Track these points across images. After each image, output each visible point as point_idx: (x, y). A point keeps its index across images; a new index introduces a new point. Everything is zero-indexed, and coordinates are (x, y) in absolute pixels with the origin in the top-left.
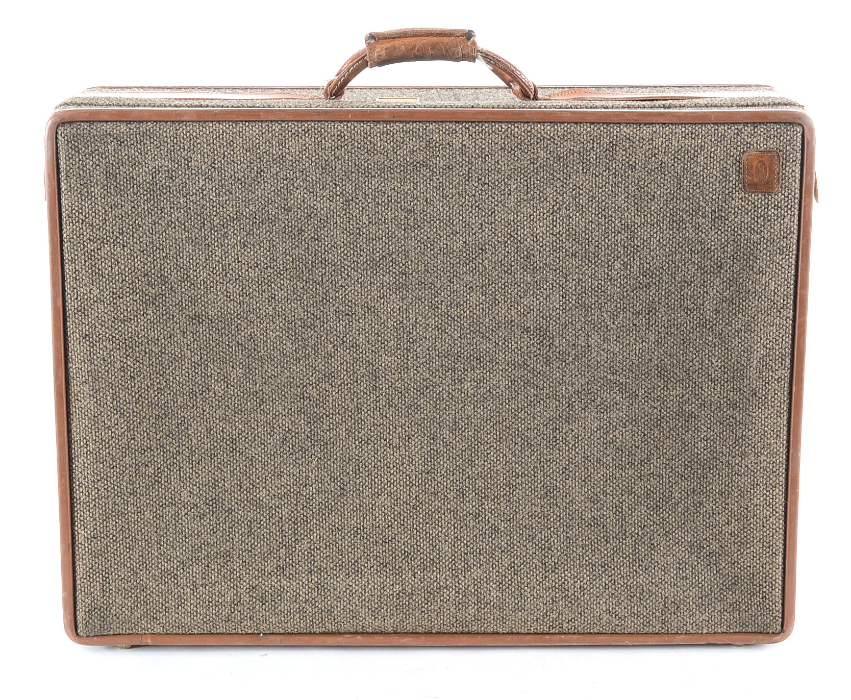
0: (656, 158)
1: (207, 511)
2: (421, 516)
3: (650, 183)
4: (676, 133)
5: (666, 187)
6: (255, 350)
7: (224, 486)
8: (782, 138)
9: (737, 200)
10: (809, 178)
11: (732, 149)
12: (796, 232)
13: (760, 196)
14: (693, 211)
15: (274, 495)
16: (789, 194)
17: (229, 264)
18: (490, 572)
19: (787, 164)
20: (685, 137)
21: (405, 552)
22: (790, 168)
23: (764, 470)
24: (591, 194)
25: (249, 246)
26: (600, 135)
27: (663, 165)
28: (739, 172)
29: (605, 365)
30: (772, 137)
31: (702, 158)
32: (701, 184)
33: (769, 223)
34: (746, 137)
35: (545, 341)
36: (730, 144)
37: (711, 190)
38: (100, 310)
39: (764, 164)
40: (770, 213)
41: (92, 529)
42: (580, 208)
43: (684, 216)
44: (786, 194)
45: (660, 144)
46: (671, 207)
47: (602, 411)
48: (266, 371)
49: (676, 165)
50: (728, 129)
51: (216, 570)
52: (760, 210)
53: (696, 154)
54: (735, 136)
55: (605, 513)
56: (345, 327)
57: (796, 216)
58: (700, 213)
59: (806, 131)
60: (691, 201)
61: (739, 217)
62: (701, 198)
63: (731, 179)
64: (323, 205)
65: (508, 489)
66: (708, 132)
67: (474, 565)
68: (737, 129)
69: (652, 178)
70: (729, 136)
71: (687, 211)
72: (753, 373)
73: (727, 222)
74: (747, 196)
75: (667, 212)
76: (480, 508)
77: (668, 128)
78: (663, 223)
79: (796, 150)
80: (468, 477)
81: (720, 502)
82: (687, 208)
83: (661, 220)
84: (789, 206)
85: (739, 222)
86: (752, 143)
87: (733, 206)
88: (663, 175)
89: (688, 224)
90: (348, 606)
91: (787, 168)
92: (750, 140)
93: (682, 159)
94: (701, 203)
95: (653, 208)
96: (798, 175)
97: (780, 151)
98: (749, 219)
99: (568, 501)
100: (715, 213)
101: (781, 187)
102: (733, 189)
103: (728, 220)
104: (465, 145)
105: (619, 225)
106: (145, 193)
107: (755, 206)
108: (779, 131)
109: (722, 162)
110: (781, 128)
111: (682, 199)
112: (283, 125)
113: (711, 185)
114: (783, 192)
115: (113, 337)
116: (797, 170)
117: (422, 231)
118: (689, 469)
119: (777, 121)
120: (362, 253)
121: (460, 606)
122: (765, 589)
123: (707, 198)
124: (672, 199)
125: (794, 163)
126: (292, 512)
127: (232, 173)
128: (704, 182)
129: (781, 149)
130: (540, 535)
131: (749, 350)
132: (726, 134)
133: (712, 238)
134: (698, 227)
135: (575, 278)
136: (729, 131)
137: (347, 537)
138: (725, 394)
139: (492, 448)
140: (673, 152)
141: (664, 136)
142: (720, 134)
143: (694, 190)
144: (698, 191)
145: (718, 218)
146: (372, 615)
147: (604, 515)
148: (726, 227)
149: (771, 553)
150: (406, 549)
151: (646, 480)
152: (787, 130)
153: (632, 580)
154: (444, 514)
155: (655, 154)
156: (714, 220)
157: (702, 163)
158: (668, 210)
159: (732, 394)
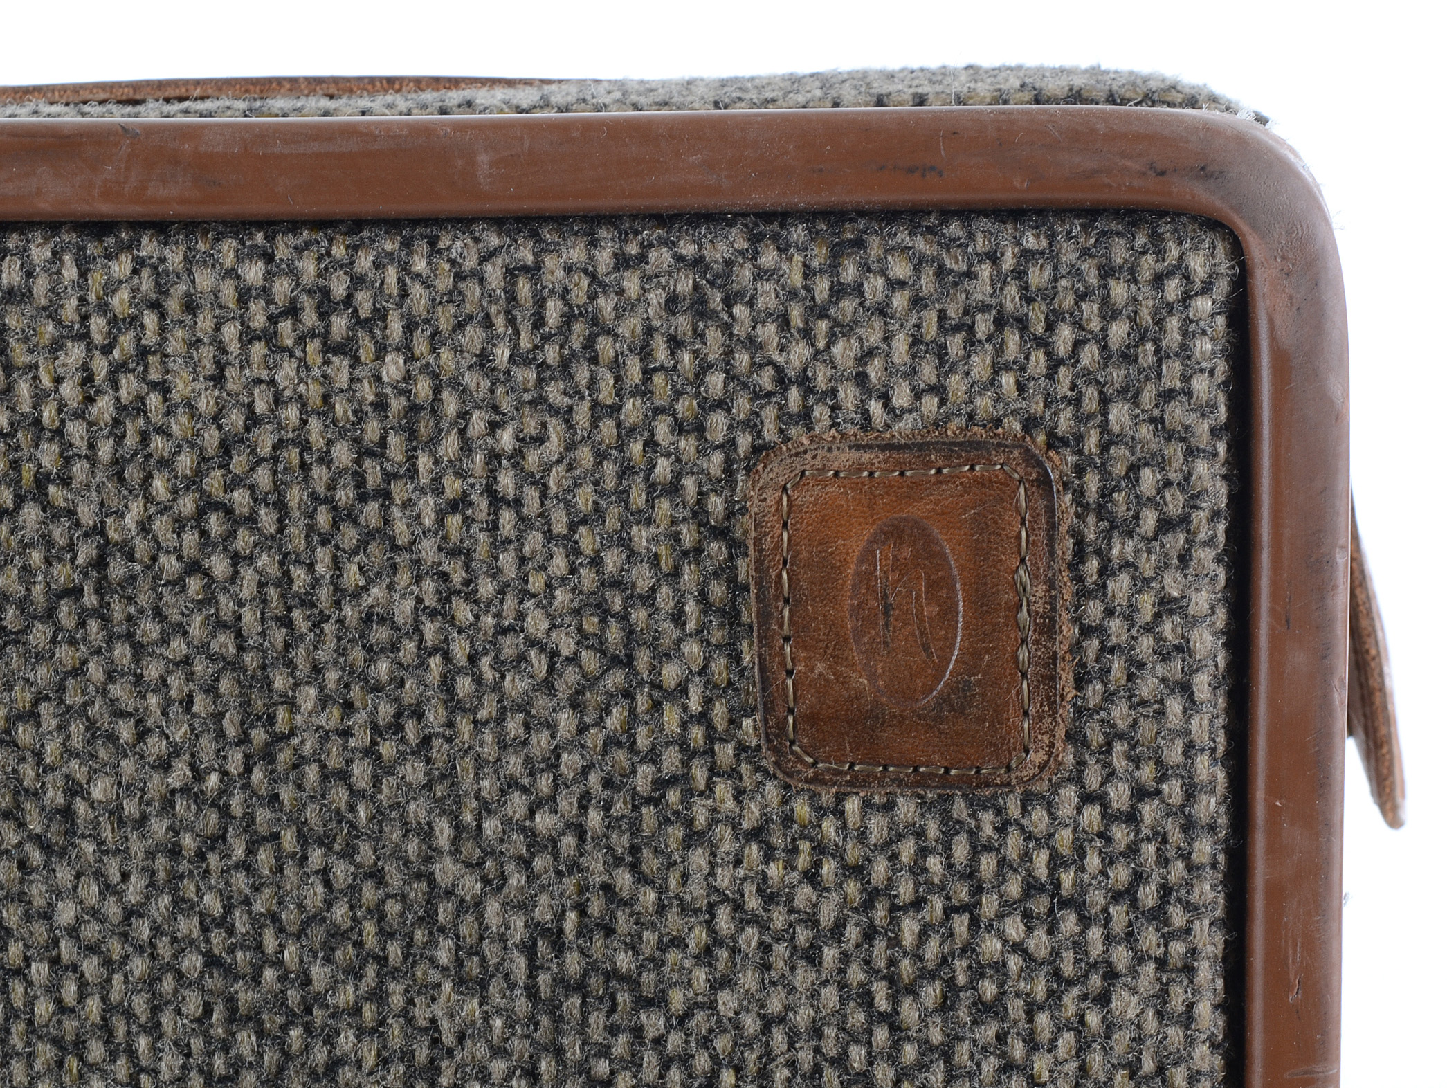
0: (52, 513)
3: (32, 716)
4: (190, 306)
5: (155, 746)
8: (1065, 336)
9: (728, 845)
10: (1298, 658)
11: (662, 429)
13: (906, 809)
14: (386, 935)
16: (1140, 793)
19: (1119, 549)
20: (269, 337)
22: (1141, 583)
27: (117, 569)
28: (730, 615)
30: (983, 325)
31: (427, 507)
32: (435, 715)
33: (988, 1032)
34: (768, 332)
36: (644, 390)
37: (514, 764)
39: (929, 552)
40: (991, 947)
43: (319, 974)
44: (1119, 794)
45: (69, 390)
46: (212, 903)
49: (219, 565)
50: (623, 262)
52: (909, 928)
53: (374, 476)
54: (682, 324)
57: (1207, 973)
58: (444, 955)
59: (1263, 281)
60: (365, 853)
61: (748, 979)
62: (443, 831)
63: (671, 673)
66: (454, 296)
68: (697, 263)
69: (43, 674)
70: (630, 326)
71: (337, 935)
73: (654, 1023)
74: (802, 809)
75: (181, 945)
77: (121, 267)
78: (154, 1029)
79: (1183, 435)
82: (340, 912)
83: (140, 1004)
84: (1148, 895)
85: (751, 1024)
86: (821, 378)
87: (696, 891)
88: (122, 652)
89: (346, 1040)
91: (1120, 585)
92: (799, 353)
93: (268, 519)
94: (446, 870)
95: (66, 913)
96: (1208, 642)
97: (1055, 442)
98: (830, 996)
100: (559, 947)
101: (1075, 737)
102: (688, 753)
103: (659, 1001)
107: (872, 896)
108: (1038, 277)
109: (587, 540)
110: (1052, 255)
111: (289, 839)
113: (514, 726)
114: (1093, 779)
116: (1201, 601)
119: (1020, 188)
123: (491, 826)
124: (216, 841)
125: (1174, 542)
128: (454, 705)
129: (1064, 422)
132: (606, 305)
134: (425, 1063)
136: (632, 284)
140: (185, 462)
141: (98, 325)
142: (553, 311)
143: (383, 769)
144: (414, 771)
145: (583, 990)
148: (650, 1059)
152: (1107, 272)
155: (42, 480)
156: (554, 1008)
157: (428, 550)
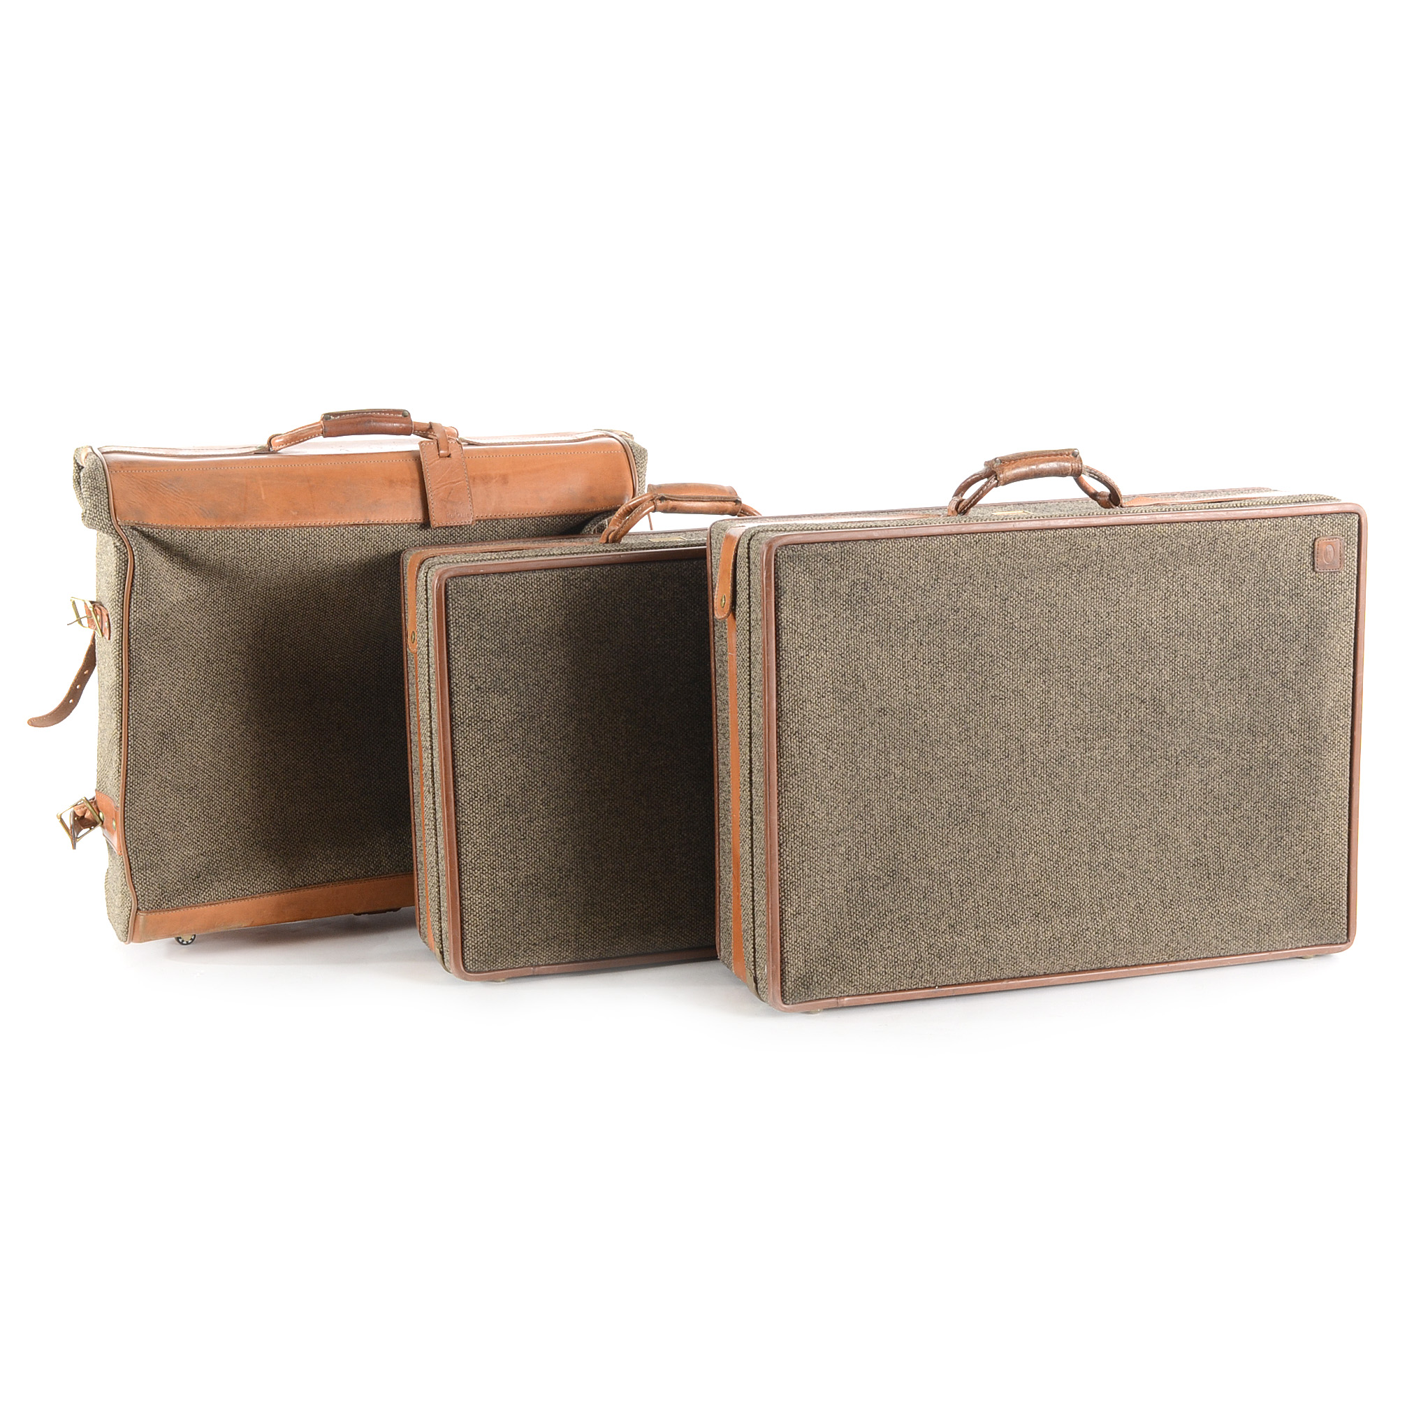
0: (1248, 548)
1: (889, 881)
2: (1063, 869)
3: (1242, 569)
4: (1263, 526)
5: (1254, 572)
6: (927, 735)
7: (902, 858)
8: (1344, 525)
9: (1310, 579)
11: (1306, 537)
12: (1355, 602)
13: (1327, 574)
14: (1275, 591)
15: (943, 863)
16: (1349, 571)
17: (908, 662)
18: (1121, 912)
19: (1348, 546)
20: (1270, 529)
21: (1052, 902)
22: (1350, 550)
23: (1333, 804)
24: (1195, 581)
25: (925, 644)
26: (1207, 531)
28: (1311, 555)
29: (1206, 726)
30: (1336, 525)
31: (1283, 545)
32: (1281, 567)
33: (1335, 597)
34: (1317, 526)
35: (1158, 710)
36: (1305, 533)
37: (1289, 572)
38: (808, 709)
40: (1336, 588)
41: (797, 906)
42: (1186, 594)
43: (1268, 595)
44: (1347, 572)
46: (1258, 588)
47: (1203, 765)
48: (936, 754)
49: (1262, 553)
50: (1303, 520)
51: (899, 933)
52: (1328, 586)
53: (1278, 542)
54: (1309, 526)
55: (1206, 854)
56: (999, 710)
57: (1355, 589)
58: (1281, 592)
60: (1273, 582)
61: (1312, 593)
62: (1281, 579)
63: (1305, 561)
64: (982, 605)
65: (1129, 840)
66: (1288, 524)
67: (1108, 908)
68: (1310, 520)
69: (1244, 565)
70: (1304, 526)
71: (1270, 591)
72: (1324, 721)
73: (1302, 598)
74: (1317, 575)
75: (1254, 593)
76: (1109, 859)
78: (1251, 602)
79: (1354, 535)
80: (1098, 833)
81: (1298, 835)
82: (1270, 588)
83: (1250, 599)
84: (1350, 582)
85: (1312, 597)
86: (1321, 531)
87: (1306, 584)
88: (1252, 562)
89: (1271, 602)
90: (1010, 954)
91: (1348, 550)
92: (1320, 528)
93: (1268, 548)
94: (1281, 583)
95: (1243, 590)
96: (1356, 556)
97: (1343, 536)
98: (1320, 594)
99: (1176, 846)
100: (1292, 591)
101: (1344, 566)
102: (1306, 570)
103: (1303, 596)
104: (1100, 546)
105: (1217, 606)
106: (844, 603)
107: (1324, 583)
108: (1341, 520)
109: (1298, 548)
110: (1343, 517)
111: (1266, 581)
112: (959, 537)
113: (1289, 568)
114: (1345, 570)
115: (817, 732)
116: (1355, 551)
117: (1062, 622)
118: (1273, 809)
120: (1014, 644)
121: (1100, 944)
122: (1333, 906)
123: (1286, 578)
124: (1259, 582)
125: (1353, 545)
126: (958, 876)
127: (915, 581)
128: (1283, 566)
129: (1344, 534)
130: (1156, 877)
131: (1321, 704)
132: (1302, 524)
133: (1291, 613)
134: (1278, 604)
135: (1182, 653)
136: (1304, 522)
137: (1004, 894)
138: (1302, 743)
139: (1116, 806)
140: (1261, 542)
141: (1255, 529)
142: (1297, 525)
143: (1275, 573)
144: (1279, 573)
145: (1295, 594)
146: (1030, 960)
147: (1205, 856)
148: (1302, 602)
149: (1338, 874)
150: (1053, 900)
151: (1237, 822)
152: (1347, 519)
153: (1232, 909)
154: (1081, 866)
155: (1247, 545)
156: (1292, 597)
157: (1283, 550)
158: (1255, 591)
159: (1308, 742)
